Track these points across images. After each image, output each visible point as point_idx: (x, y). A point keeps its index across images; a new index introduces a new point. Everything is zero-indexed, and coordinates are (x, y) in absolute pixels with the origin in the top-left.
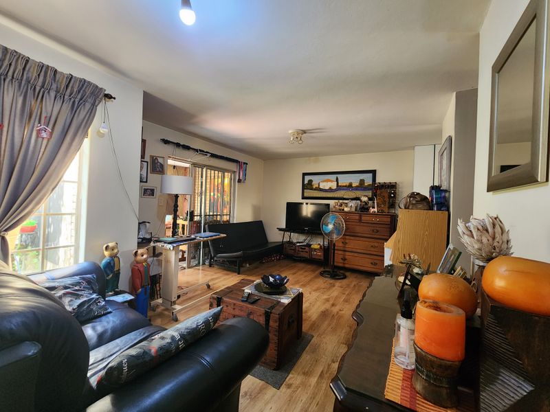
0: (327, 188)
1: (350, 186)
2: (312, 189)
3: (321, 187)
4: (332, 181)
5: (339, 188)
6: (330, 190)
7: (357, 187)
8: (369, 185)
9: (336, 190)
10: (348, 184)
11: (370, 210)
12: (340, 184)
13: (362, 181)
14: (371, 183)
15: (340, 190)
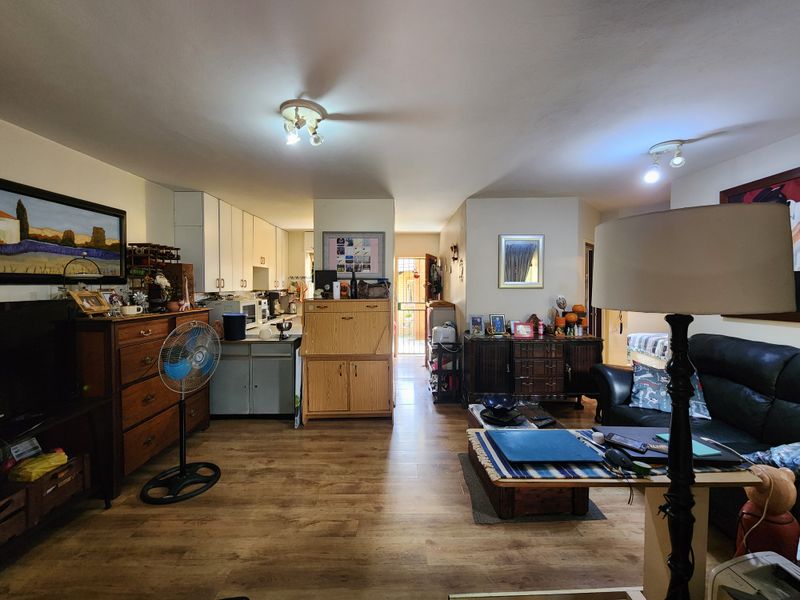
1: (67, 241)
5: (33, 242)
7: (86, 247)
8: (113, 245)
9: (22, 248)
10: (61, 236)
11: (180, 305)
12: (32, 231)
13: (98, 233)
14: (117, 241)
15: (36, 251)
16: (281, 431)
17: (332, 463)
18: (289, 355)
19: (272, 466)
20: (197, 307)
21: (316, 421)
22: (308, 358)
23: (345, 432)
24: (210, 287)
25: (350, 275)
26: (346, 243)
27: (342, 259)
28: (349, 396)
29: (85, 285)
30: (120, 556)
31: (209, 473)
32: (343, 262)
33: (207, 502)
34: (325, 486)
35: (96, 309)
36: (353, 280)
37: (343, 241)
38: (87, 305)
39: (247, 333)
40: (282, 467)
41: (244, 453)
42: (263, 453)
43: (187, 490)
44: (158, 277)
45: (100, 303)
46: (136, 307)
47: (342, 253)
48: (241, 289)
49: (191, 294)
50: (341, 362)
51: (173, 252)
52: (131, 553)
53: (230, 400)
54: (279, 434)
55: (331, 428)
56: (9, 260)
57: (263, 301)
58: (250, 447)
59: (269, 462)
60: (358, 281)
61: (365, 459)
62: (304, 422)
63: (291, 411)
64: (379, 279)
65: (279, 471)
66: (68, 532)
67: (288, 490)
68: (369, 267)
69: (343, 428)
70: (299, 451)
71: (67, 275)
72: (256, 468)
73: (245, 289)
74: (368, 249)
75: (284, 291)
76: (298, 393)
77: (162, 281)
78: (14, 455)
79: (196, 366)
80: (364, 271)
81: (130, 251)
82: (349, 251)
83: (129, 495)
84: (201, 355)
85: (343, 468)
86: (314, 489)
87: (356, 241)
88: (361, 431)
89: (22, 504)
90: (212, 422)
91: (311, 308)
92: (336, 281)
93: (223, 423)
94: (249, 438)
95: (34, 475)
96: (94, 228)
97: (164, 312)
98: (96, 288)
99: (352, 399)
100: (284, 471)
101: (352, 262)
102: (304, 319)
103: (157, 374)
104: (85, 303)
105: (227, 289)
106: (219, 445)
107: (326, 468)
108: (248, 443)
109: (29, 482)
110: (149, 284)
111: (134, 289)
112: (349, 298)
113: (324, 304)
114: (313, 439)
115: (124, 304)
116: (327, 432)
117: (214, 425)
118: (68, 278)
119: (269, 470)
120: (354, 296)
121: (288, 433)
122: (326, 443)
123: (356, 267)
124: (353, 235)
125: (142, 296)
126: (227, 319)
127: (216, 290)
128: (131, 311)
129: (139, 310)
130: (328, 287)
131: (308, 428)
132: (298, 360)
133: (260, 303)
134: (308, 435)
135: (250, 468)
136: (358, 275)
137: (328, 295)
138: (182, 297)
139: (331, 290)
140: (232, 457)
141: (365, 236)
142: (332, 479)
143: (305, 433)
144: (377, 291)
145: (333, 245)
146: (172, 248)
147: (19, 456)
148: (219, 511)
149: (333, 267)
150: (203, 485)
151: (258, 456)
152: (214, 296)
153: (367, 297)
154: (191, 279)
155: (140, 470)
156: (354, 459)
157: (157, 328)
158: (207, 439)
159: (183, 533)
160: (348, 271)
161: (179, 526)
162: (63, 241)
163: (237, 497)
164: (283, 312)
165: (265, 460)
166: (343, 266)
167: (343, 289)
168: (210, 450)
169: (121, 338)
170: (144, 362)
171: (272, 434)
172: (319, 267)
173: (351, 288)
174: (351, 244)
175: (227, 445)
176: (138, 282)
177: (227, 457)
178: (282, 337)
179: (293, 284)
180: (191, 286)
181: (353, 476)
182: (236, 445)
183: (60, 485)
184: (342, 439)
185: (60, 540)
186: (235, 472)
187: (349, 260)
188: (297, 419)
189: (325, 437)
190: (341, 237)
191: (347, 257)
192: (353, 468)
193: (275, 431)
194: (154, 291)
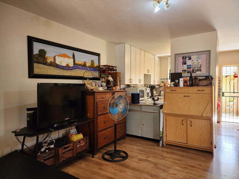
0: (64, 64)
1: (84, 65)
2: (45, 64)
3: (58, 62)
4: (69, 57)
5: (76, 66)
6: (67, 68)
7: (89, 67)
8: (97, 66)
9: (74, 68)
10: (83, 63)
11: (116, 88)
12: (76, 62)
13: (92, 62)
14: (98, 65)
15: (77, 69)
16: (153, 146)
17: (176, 165)
18: (158, 112)
19: (148, 159)
20: (122, 89)
21: (170, 146)
22: (166, 115)
23: (184, 154)
24: (127, 82)
25: (189, 75)
26: (187, 59)
27: (185, 67)
28: (187, 136)
29: (89, 80)
30: (95, 174)
31: (124, 155)
32: (186, 69)
33: (123, 165)
34: (171, 174)
35: (92, 88)
36: (191, 77)
37: (185, 58)
38: (89, 86)
39: (140, 101)
40: (152, 161)
41: (138, 151)
42: (145, 153)
43: (116, 159)
44: (109, 77)
45: (92, 86)
46: (102, 88)
47: (185, 64)
48: (139, 84)
49: (120, 84)
50: (183, 118)
51: (115, 68)
52: (98, 174)
53: (133, 129)
54: (153, 147)
55: (177, 150)
56: (71, 72)
57: (148, 89)
58: (140, 150)
59: (148, 157)
60: (193, 78)
61: (194, 169)
62: (164, 145)
63: (158, 139)
64: (206, 76)
65: (151, 162)
66: (82, 162)
67: (154, 171)
68: (200, 70)
69: (184, 151)
70: (161, 156)
71: (84, 77)
72: (142, 158)
73: (141, 84)
74: (200, 61)
75: (158, 85)
76: (161, 130)
77: (111, 79)
78: (71, 133)
79: (120, 110)
80: (198, 72)
81: (101, 68)
82: (189, 62)
83: (99, 155)
84: (122, 106)
85: (182, 169)
86: (166, 174)
87: (193, 57)
88: (193, 155)
89: (72, 148)
90: (127, 137)
91: (168, 91)
92: (182, 78)
93: (131, 138)
94: (140, 146)
95: (75, 139)
96: (91, 60)
97: (111, 90)
98: (91, 81)
99: (189, 138)
100: (153, 162)
101: (190, 68)
102: (165, 96)
103: (108, 113)
104: (88, 86)
105: (134, 83)
106: (129, 146)
107: (173, 167)
108: (140, 148)
109: (74, 141)
110: (107, 80)
111: (102, 82)
112: (188, 86)
113: (175, 89)
114: (168, 153)
115: (99, 87)
116: (175, 152)
117: (128, 138)
118: (84, 78)
119: (147, 161)
120: (191, 85)
121: (157, 148)
122: (174, 156)
123: (193, 71)
124: (192, 54)
125: (104, 84)
126: (133, 95)
127: (129, 84)
128: (101, 89)
129: (103, 88)
130: (177, 81)
131: (166, 148)
132: (161, 114)
133: (146, 90)
134: (165, 150)
135: (140, 157)
136: (193, 75)
137: (177, 85)
138: (117, 85)
139: (179, 83)
140: (133, 151)
141: (199, 54)
142: (175, 172)
143: (164, 149)
144: (205, 82)
145: (181, 60)
146: (114, 67)
147: (72, 133)
148: (127, 170)
149: (180, 71)
150: (122, 159)
151: (143, 154)
152: (128, 86)
153: (198, 85)
154: (120, 78)
155: (102, 148)
156: (188, 167)
157: (108, 96)
158: (124, 143)
159: (114, 173)
160: (188, 73)
161: (113, 170)
162: (83, 65)
163: (134, 167)
164: (157, 95)
165: (146, 156)
166: (185, 71)
167: (185, 82)
168: (125, 147)
169: (98, 98)
170: (104, 108)
171: (149, 147)
172: (173, 72)
173: (190, 82)
174: (190, 59)
175: (132, 147)
176: (103, 80)
177: (131, 151)
178: (155, 104)
179: (162, 82)
180: (120, 81)
181: (186, 174)
182: (135, 148)
183: (81, 145)
184: (182, 156)
185: (81, 163)
186: (134, 157)
187: (189, 67)
188: (161, 142)
189: (174, 153)
190: (184, 55)
191: (188, 66)
192: (187, 171)
193: (151, 145)
194: (108, 82)
